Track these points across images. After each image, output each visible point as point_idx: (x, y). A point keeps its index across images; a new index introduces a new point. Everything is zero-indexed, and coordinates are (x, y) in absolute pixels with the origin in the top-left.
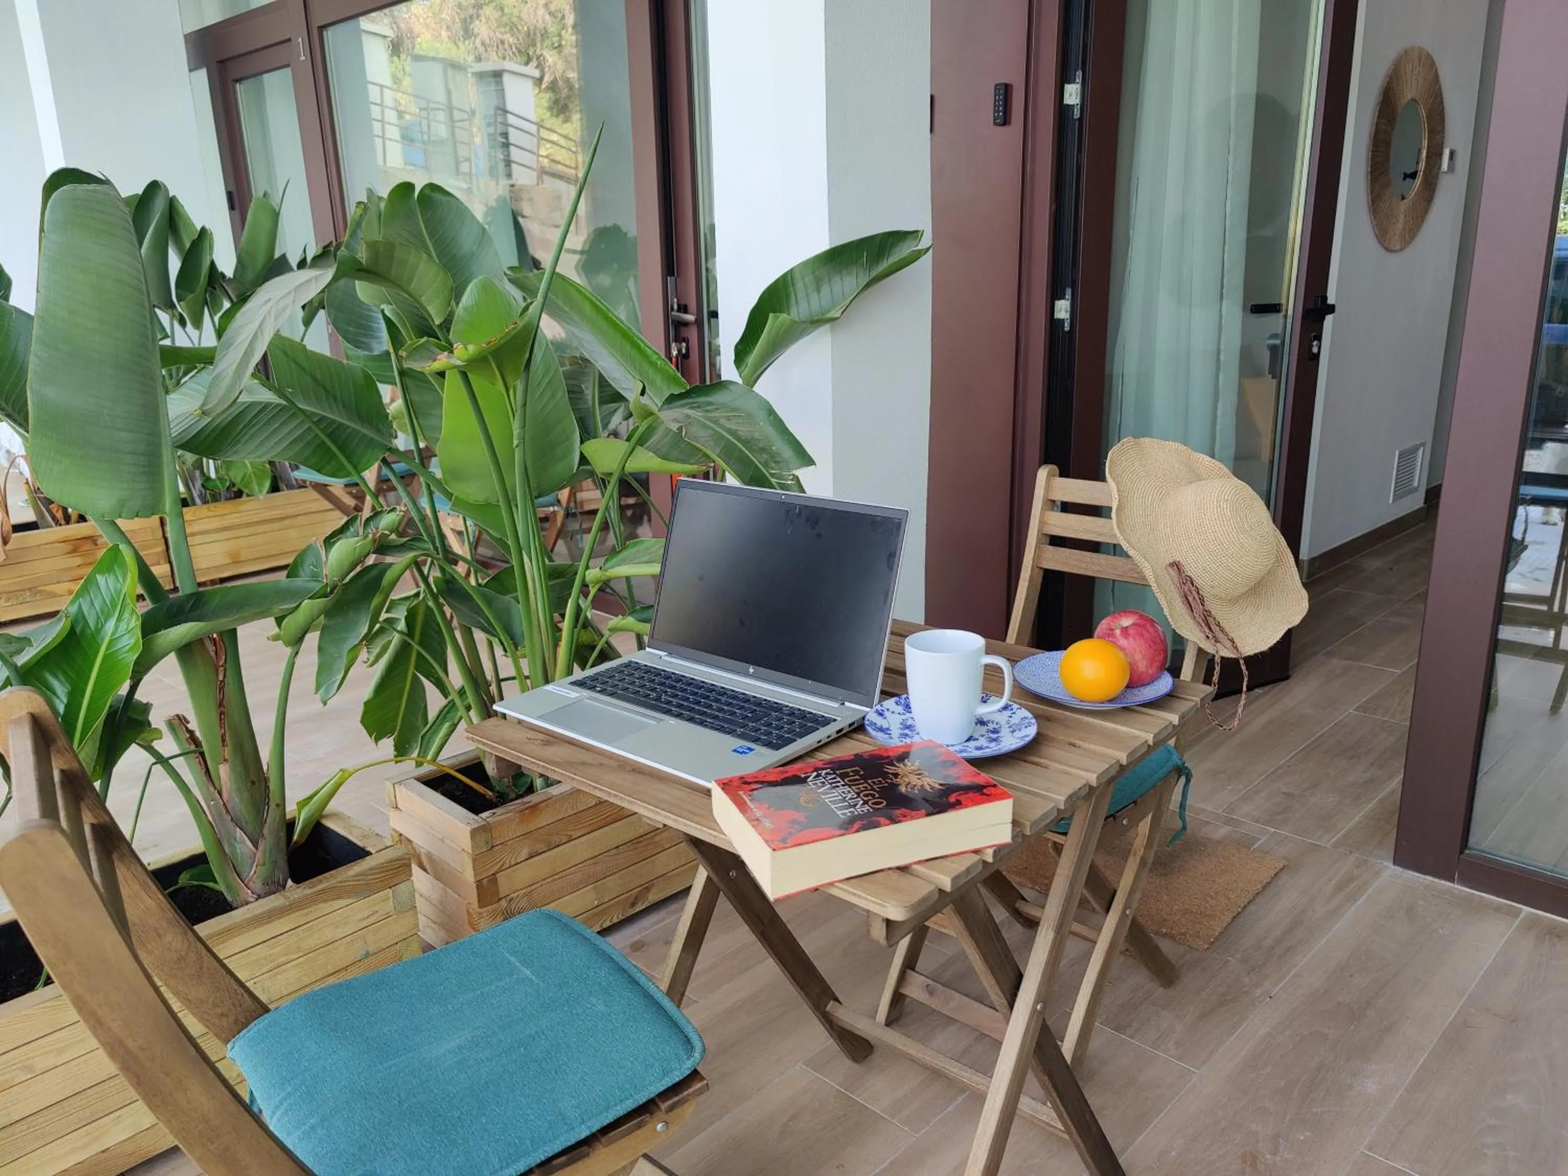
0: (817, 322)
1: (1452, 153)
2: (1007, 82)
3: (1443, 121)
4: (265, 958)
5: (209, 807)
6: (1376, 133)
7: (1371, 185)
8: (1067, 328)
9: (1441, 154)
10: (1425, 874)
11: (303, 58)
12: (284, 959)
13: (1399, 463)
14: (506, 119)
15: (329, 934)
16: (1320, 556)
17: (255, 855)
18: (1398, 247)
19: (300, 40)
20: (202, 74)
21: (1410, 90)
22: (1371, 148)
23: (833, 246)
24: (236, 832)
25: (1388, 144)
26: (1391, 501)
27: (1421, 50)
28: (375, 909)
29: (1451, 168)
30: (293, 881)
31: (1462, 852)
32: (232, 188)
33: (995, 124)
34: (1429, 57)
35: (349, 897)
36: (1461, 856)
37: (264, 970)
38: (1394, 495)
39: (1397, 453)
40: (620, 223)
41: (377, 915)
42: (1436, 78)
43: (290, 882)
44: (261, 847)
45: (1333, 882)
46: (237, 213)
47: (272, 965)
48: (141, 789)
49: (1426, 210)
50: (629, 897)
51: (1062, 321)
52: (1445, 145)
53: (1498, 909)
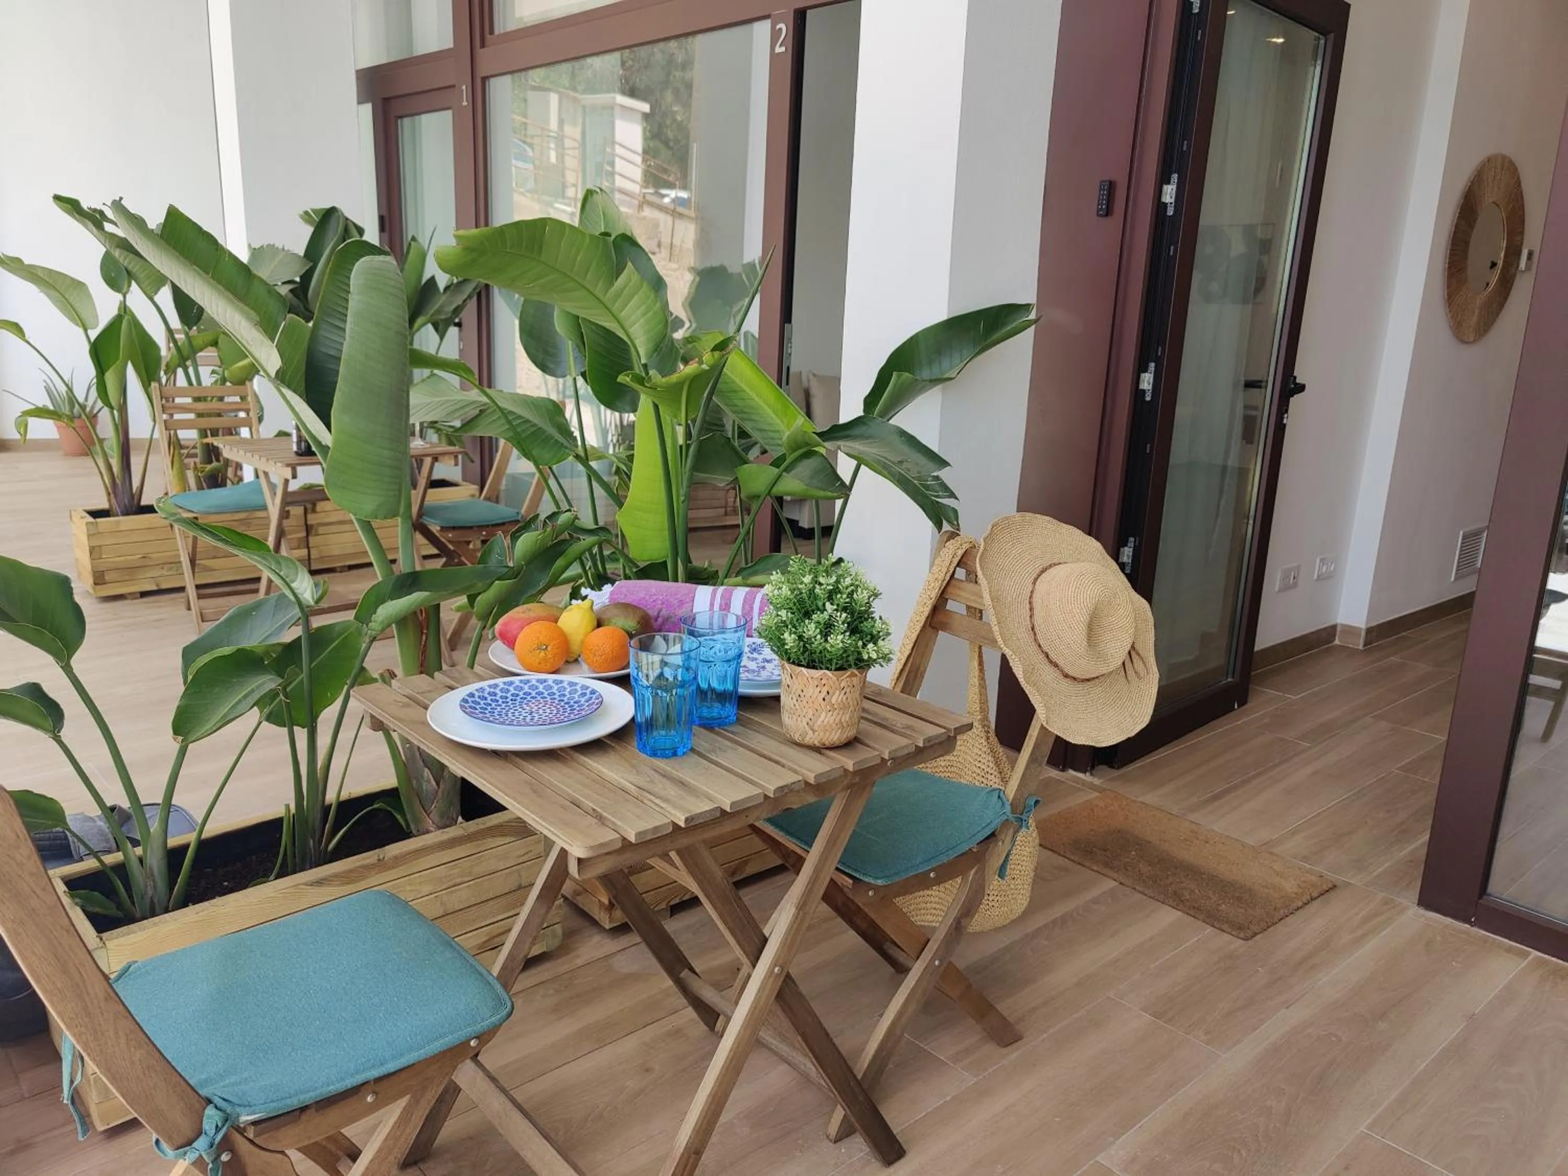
0: (935, 381)
1: (1530, 254)
2: (1112, 179)
3: (1523, 221)
4: (445, 877)
5: (403, 749)
6: (1455, 232)
7: (1448, 281)
8: (1148, 399)
9: (1519, 254)
10: (1445, 915)
11: (465, 103)
12: (458, 880)
13: (1462, 543)
14: (614, 150)
15: (494, 865)
16: (1379, 626)
17: (437, 792)
18: (1471, 339)
19: (464, 87)
20: (367, 108)
21: (1491, 195)
22: (1449, 247)
23: (951, 316)
24: (423, 771)
25: (1467, 243)
26: (1453, 579)
27: (1504, 157)
28: (530, 849)
29: (1528, 267)
30: (463, 818)
31: (1480, 897)
32: (385, 213)
33: (1099, 215)
34: (1512, 163)
35: (511, 835)
36: (1480, 901)
37: (444, 887)
38: (1456, 574)
39: (1461, 533)
40: (726, 264)
41: (530, 855)
42: (1518, 184)
43: (460, 819)
44: (442, 786)
45: (1360, 916)
46: (386, 235)
47: (451, 883)
48: (355, 732)
49: (1501, 306)
50: (730, 867)
51: (1144, 391)
52: (1523, 247)
53: (1509, 950)
